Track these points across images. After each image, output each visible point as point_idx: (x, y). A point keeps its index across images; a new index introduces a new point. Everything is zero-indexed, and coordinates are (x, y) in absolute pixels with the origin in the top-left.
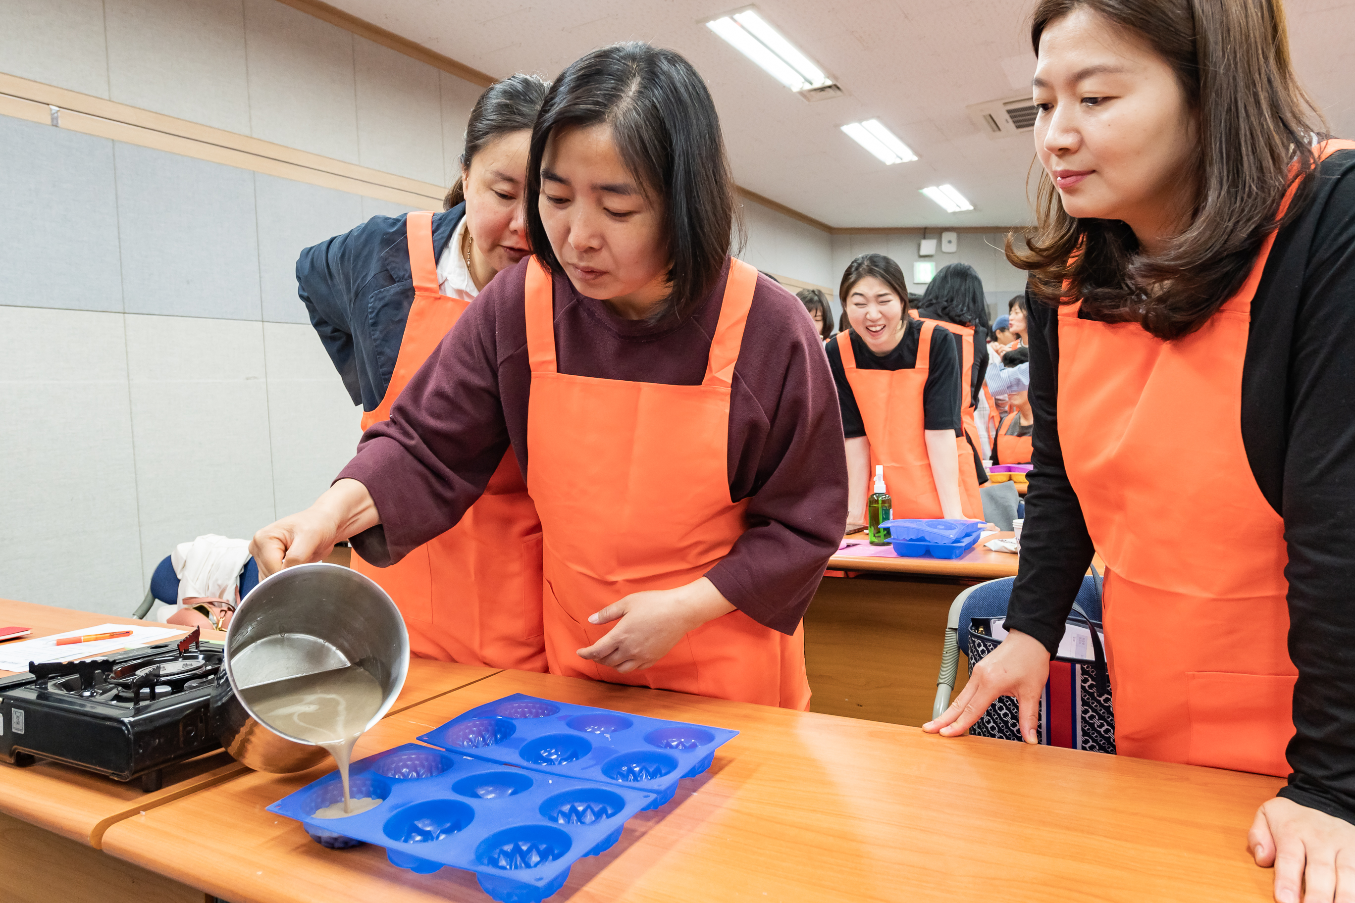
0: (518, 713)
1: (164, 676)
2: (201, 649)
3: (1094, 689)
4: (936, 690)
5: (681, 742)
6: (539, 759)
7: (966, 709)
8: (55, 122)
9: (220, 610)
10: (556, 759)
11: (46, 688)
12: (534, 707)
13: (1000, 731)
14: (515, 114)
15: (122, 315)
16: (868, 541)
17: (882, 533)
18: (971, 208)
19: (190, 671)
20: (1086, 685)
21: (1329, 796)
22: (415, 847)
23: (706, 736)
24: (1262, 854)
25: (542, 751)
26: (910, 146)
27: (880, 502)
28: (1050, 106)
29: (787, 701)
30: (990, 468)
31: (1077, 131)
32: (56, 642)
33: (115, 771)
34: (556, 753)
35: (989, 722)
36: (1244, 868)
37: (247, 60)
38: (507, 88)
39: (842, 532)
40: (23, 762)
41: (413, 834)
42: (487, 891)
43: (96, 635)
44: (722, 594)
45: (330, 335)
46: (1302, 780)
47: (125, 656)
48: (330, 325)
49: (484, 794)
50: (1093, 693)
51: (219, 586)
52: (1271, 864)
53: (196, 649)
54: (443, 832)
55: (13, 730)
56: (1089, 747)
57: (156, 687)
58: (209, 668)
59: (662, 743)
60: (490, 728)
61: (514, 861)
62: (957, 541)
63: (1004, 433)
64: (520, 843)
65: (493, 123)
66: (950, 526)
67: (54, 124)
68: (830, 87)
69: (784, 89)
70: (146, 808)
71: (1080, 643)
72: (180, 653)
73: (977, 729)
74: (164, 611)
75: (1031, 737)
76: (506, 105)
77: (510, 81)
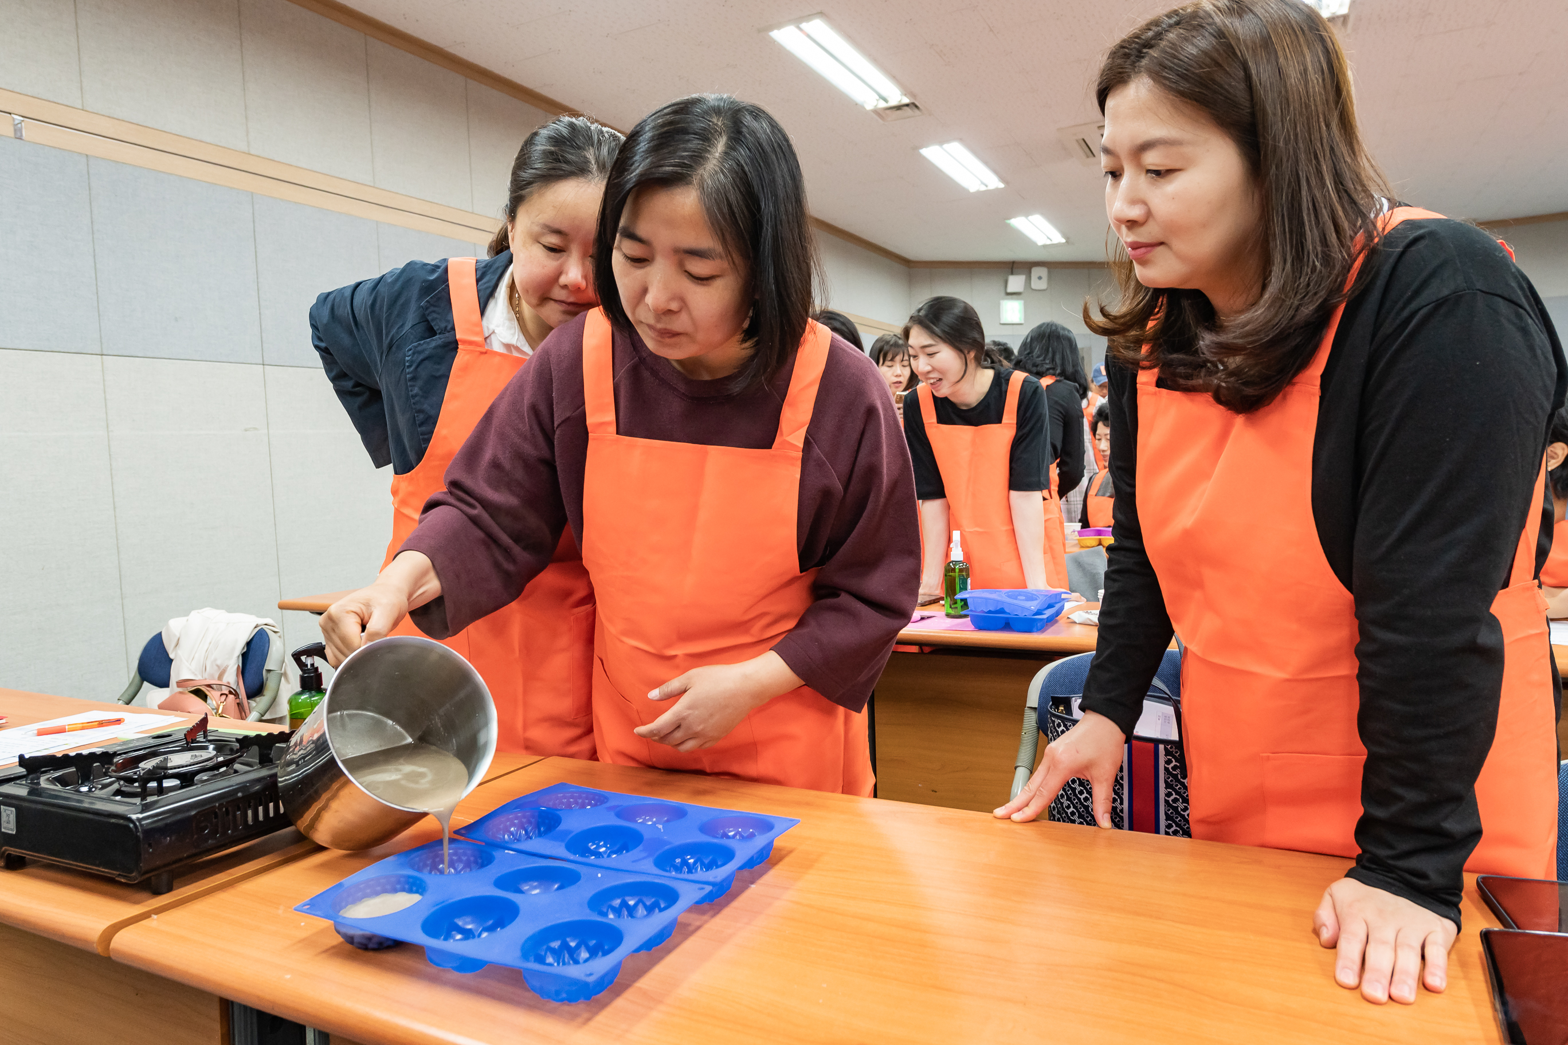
0: (563, 803)
1: (171, 769)
2: (210, 738)
3: (1178, 771)
4: (1014, 773)
5: (738, 833)
6: (586, 852)
7: (1037, 793)
8: (19, 134)
9: (220, 693)
10: (605, 852)
11: (39, 784)
12: (580, 798)
13: (1081, 816)
14: (560, 162)
15: (100, 356)
16: (944, 613)
17: (960, 604)
18: (1064, 241)
19: (200, 763)
20: (1170, 767)
21: (1394, 876)
22: (456, 945)
23: (765, 825)
24: (1326, 934)
25: (590, 844)
26: (995, 172)
27: (957, 571)
28: (1118, 174)
29: (849, 788)
30: (1079, 532)
31: (1144, 203)
32: (36, 732)
33: (123, 872)
34: (604, 846)
35: (1068, 807)
36: (1310, 950)
37: (243, 64)
38: (552, 133)
39: (914, 604)
40: (14, 864)
41: (453, 933)
42: (534, 989)
43: (82, 723)
44: (791, 668)
45: (351, 390)
46: (1370, 860)
47: (124, 747)
48: (351, 379)
49: (528, 890)
50: (1177, 775)
51: (217, 666)
52: (1333, 945)
53: (204, 738)
54: (485, 930)
55: (3, 830)
56: (1173, 832)
57: (164, 781)
58: (221, 759)
59: (718, 834)
60: (533, 820)
61: (562, 957)
62: (1039, 612)
63: (1095, 494)
64: (568, 939)
65: (538, 172)
66: (1031, 597)
67: (17, 136)
68: (907, 105)
69: (857, 106)
70: (158, 911)
71: (1165, 722)
72: (187, 743)
73: (1056, 814)
74: (154, 695)
75: (1104, 821)
76: (551, 153)
77: (555, 125)
